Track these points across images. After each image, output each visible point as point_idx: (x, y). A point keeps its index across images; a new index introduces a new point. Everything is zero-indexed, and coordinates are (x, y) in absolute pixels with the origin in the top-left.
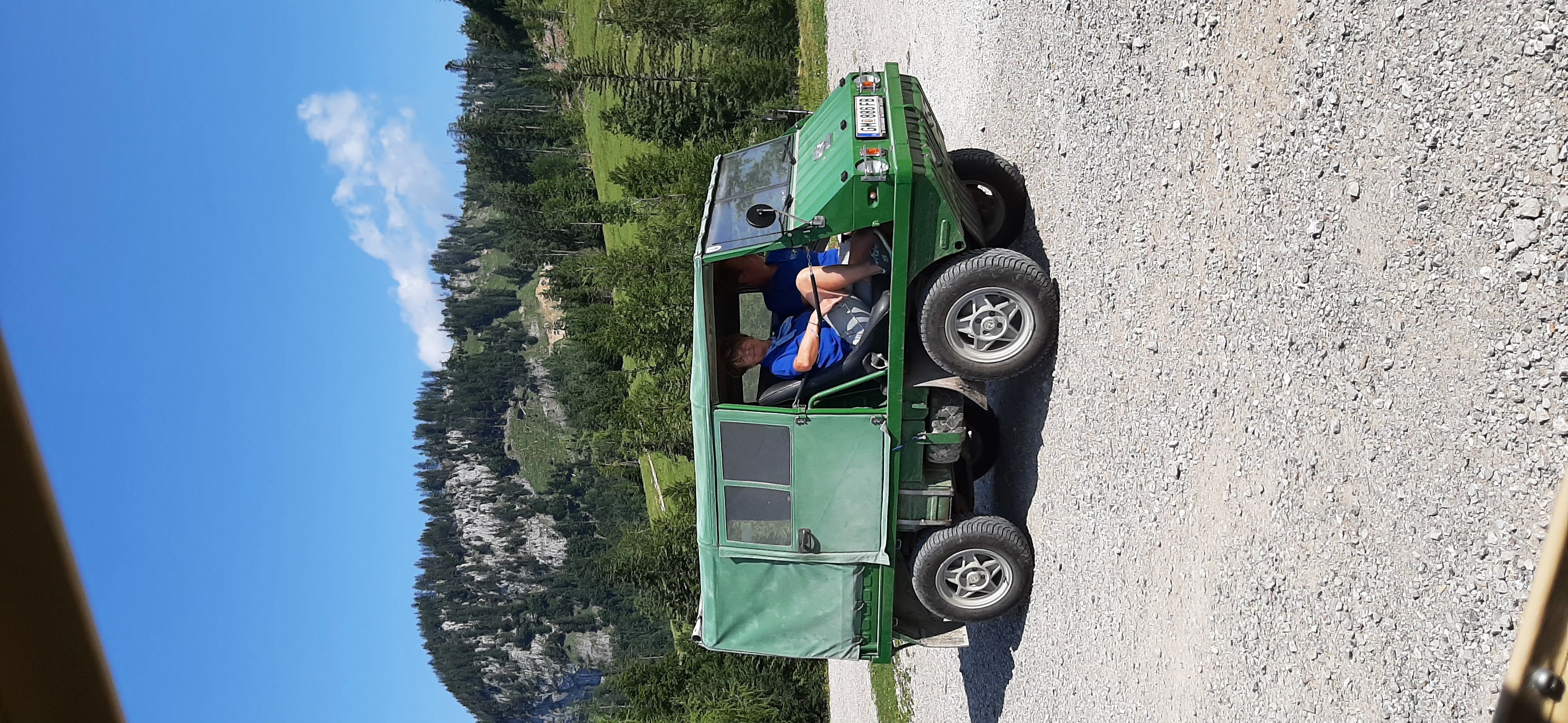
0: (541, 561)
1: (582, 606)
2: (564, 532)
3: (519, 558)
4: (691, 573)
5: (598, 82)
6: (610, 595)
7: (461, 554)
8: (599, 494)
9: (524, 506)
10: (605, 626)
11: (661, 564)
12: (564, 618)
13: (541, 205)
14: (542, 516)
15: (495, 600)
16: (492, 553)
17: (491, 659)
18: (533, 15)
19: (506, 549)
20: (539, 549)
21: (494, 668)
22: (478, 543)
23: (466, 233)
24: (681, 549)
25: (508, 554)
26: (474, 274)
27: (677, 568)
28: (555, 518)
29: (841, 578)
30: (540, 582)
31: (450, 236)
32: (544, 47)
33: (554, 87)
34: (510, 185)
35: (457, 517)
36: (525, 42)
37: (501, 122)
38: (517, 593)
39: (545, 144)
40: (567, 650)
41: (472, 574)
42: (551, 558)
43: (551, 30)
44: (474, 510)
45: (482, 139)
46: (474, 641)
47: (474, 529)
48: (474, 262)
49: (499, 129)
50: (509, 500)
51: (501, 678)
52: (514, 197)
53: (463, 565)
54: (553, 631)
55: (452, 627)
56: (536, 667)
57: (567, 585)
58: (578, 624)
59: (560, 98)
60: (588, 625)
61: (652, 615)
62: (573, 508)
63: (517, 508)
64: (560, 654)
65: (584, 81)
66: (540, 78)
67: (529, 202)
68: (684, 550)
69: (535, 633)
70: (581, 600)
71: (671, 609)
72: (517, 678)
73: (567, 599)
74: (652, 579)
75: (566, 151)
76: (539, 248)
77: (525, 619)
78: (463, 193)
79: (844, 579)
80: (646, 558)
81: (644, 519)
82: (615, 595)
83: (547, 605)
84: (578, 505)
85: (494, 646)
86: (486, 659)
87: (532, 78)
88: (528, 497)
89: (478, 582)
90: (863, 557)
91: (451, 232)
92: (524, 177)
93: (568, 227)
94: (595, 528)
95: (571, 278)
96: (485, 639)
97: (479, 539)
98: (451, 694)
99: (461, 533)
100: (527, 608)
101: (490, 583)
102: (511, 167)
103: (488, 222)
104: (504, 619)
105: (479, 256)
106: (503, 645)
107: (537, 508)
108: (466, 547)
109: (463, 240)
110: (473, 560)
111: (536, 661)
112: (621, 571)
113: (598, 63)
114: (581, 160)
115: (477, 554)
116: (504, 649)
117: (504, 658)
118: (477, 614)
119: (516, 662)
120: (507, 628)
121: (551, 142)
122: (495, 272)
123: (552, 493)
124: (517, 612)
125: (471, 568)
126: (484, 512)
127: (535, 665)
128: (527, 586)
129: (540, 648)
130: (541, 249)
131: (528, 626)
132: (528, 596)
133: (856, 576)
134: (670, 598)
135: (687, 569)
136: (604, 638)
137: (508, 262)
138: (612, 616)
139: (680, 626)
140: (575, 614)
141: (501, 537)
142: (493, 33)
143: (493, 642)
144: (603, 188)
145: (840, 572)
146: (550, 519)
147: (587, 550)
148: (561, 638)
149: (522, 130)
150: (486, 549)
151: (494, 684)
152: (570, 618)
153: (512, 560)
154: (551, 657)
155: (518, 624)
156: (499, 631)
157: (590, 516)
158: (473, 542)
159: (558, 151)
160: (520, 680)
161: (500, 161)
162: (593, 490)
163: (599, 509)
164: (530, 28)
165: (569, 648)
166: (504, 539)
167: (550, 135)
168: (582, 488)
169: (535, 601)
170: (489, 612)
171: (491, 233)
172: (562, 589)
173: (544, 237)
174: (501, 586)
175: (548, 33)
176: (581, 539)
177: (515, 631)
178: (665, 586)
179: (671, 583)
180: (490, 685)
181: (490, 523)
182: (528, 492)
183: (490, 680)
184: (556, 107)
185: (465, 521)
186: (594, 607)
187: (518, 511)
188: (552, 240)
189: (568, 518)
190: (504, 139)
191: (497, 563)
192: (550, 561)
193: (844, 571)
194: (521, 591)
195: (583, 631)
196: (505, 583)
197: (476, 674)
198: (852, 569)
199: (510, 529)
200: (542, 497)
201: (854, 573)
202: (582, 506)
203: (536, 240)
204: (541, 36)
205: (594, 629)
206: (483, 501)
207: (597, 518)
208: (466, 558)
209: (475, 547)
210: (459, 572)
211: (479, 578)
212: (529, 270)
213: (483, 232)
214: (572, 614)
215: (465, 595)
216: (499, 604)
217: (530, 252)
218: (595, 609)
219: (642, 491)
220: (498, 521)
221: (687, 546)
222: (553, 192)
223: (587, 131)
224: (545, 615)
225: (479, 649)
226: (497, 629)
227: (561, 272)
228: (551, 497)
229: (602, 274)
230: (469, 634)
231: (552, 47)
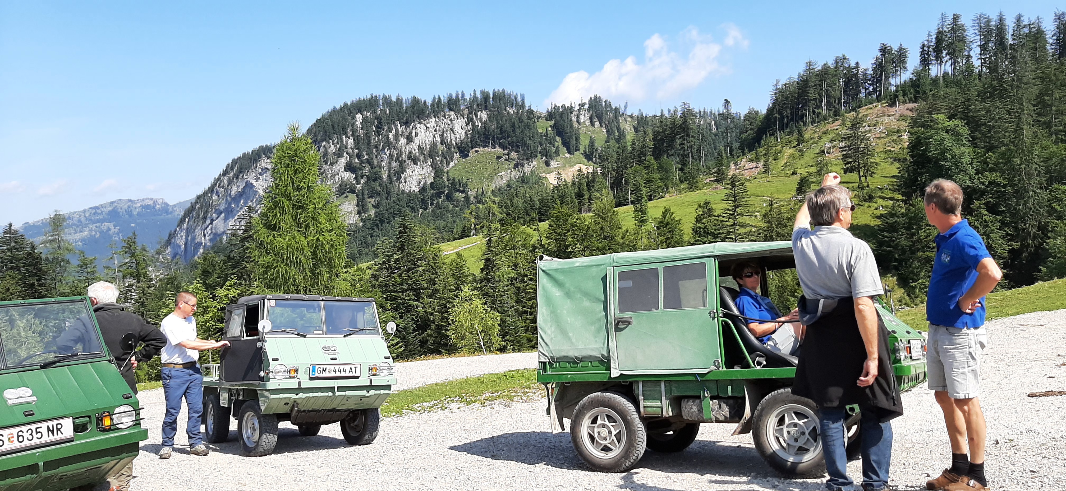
0: (403, 176)
1: (374, 204)
2: (423, 190)
3: (405, 161)
4: (406, 274)
5: (731, 198)
6: (382, 222)
7: (407, 124)
8: (448, 211)
9: (439, 162)
10: (362, 219)
11: (411, 254)
12: (366, 192)
13: (639, 165)
14: (433, 175)
15: (376, 147)
16: (408, 144)
17: (338, 146)
18: (766, 154)
19: (410, 153)
20: (411, 174)
21: (332, 149)
22: (414, 134)
23: (616, 117)
24: (422, 267)
25: (407, 153)
26: (590, 123)
27: (409, 264)
28: (432, 184)
29: (597, 346)
30: (389, 176)
31: (614, 107)
32: (744, 162)
33: (719, 170)
34: (651, 144)
35: (431, 120)
36: (746, 150)
37: (693, 136)
38: (382, 161)
39: (680, 166)
40: (345, 195)
41: (394, 131)
42: (405, 182)
43: (756, 167)
44: (435, 131)
45: (681, 125)
46: (350, 135)
47: (423, 131)
48: (597, 123)
49: (688, 135)
50: (443, 153)
51: (326, 154)
52: (643, 147)
53: (399, 125)
54: (358, 186)
55: (358, 120)
56: (333, 176)
57: (388, 193)
58: (362, 202)
59: (711, 174)
60: (362, 208)
61: (377, 249)
62: (439, 195)
63: (438, 158)
64: (342, 192)
65: (731, 189)
66: (725, 161)
67: (640, 157)
68: (420, 268)
69: (356, 174)
70: (378, 203)
71: (381, 262)
72: (326, 164)
73: (379, 194)
74: (401, 248)
75: (676, 180)
76: (612, 164)
77: (364, 167)
78: (642, 115)
79: (597, 349)
80: (415, 243)
81: (437, 240)
82: (382, 225)
83: (374, 181)
84: (440, 198)
85: (346, 148)
86: (338, 143)
87: (724, 155)
88: (445, 165)
89: (388, 136)
90: (614, 360)
91: (616, 108)
92: (657, 153)
93: (627, 183)
94: (426, 210)
95: (593, 186)
96: (351, 141)
97: (417, 135)
98: (314, 121)
99: (420, 123)
100: (372, 168)
101: (388, 144)
102: (663, 144)
103: (624, 132)
104: (364, 153)
105: (601, 126)
106: (347, 153)
107: (438, 173)
108: (411, 126)
109: (611, 116)
110: (403, 132)
111: (337, 176)
112: (407, 227)
113: (743, 198)
114: (671, 190)
115: (406, 134)
116: (345, 154)
117: (339, 155)
118: (367, 136)
119: (337, 163)
120: (359, 156)
121: (681, 169)
122: (591, 137)
123: (448, 181)
124: (369, 162)
125: (397, 130)
126: (434, 137)
127: (335, 175)
128: (386, 168)
129: (346, 178)
130: (610, 166)
131: (360, 169)
132: (380, 168)
133: (600, 356)
134: (389, 261)
135: (408, 271)
136: (353, 219)
137: (599, 145)
138: (368, 225)
139: (370, 269)
140: (369, 200)
141: (418, 149)
142: (751, 129)
143: (349, 147)
144: (655, 205)
145: (602, 346)
146: (431, 180)
147: (411, 205)
148: (352, 191)
149: (688, 150)
150: (410, 139)
151: (322, 149)
152: (366, 196)
153: (404, 156)
154: (340, 185)
155: (362, 162)
156: (357, 151)
157: (434, 206)
158: (414, 131)
159: (676, 175)
160: (325, 166)
161: (666, 137)
162: (451, 206)
163: (438, 212)
164: (756, 153)
165: (346, 197)
166: (417, 151)
167: (686, 169)
168: (452, 199)
169: (376, 173)
170: (369, 144)
171: (617, 133)
172: (385, 190)
173: (618, 167)
174: (386, 150)
175: (754, 165)
176: (418, 201)
177: (357, 161)
178: (398, 257)
179: (399, 261)
180: (321, 146)
181: (427, 141)
182: (448, 164)
183: (324, 147)
184: (705, 172)
185: (428, 125)
186: (374, 212)
187: (436, 159)
188: (617, 173)
189: (432, 192)
190: (681, 140)
191: (401, 147)
192: (403, 181)
193: (603, 348)
194: (383, 164)
195: (357, 205)
196: (388, 153)
197: (327, 137)
198: (605, 353)
199: (424, 155)
200: (445, 174)
201: (602, 355)
202: (440, 200)
203: (616, 162)
204: (752, 160)
205: (359, 213)
206: (442, 136)
207: (432, 211)
208: (404, 127)
209: (411, 133)
210: (394, 123)
211: (391, 136)
212: (594, 159)
213: (617, 128)
214: (368, 198)
215: (379, 128)
216: (374, 150)
217: (608, 159)
218: (372, 212)
219: (455, 239)
220: (428, 146)
221: (424, 270)
222: (649, 172)
223: (692, 193)
224: (368, 180)
225: (344, 139)
226: (358, 149)
227: (597, 180)
228: (445, 180)
229: (602, 206)
230: (354, 131)
231: (745, 168)
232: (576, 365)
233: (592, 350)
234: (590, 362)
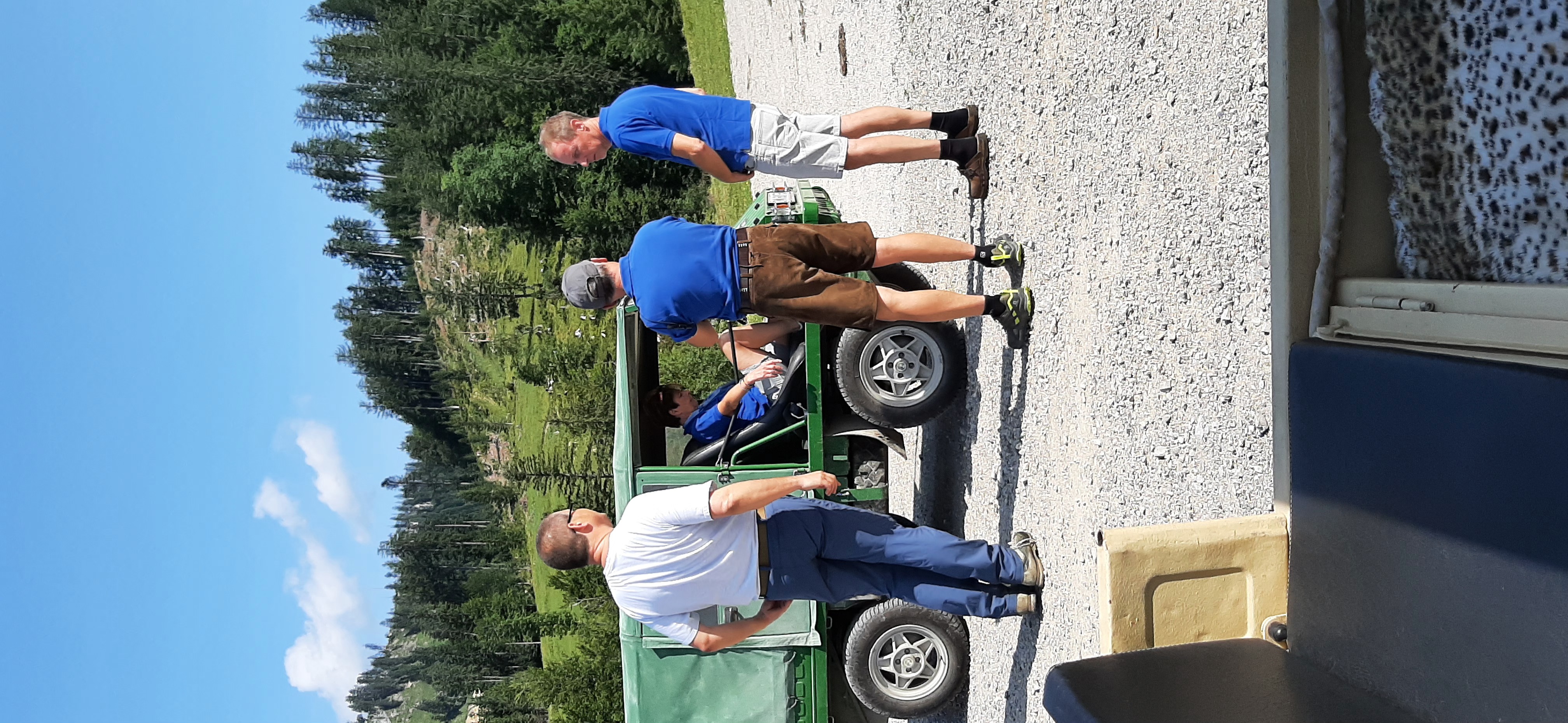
5: (543, 481)
13: (475, 626)
18: (478, 428)
23: (389, 665)
26: (395, 710)
29: (770, 668)
31: (372, 668)
32: (486, 460)
33: (495, 499)
34: (442, 606)
36: (468, 456)
37: (436, 538)
39: (483, 561)
43: (497, 443)
45: (416, 557)
48: (396, 697)
49: (434, 546)
52: (445, 619)
59: (501, 511)
65: (528, 481)
66: (482, 490)
67: (462, 624)
75: (505, 566)
76: (468, 673)
78: (391, 620)
79: (775, 667)
87: (473, 490)
90: (793, 640)
91: (374, 664)
92: (457, 596)
93: (502, 648)
95: (503, 706)
102: (444, 586)
103: (416, 651)
105: (402, 689)
109: (386, 672)
113: (544, 462)
114: (521, 576)
121: (489, 558)
122: (418, 708)
130: (472, 675)
133: (787, 663)
137: (433, 694)
142: (435, 447)
144: (543, 602)
145: (771, 660)
149: (458, 547)
159: (496, 566)
161: (433, 580)
164: (475, 441)
167: (490, 550)
171: (418, 663)
173: (475, 661)
175: (492, 446)
184: (497, 521)
188: (485, 665)
190: (439, 556)
193: (775, 658)
198: (782, 655)
201: (785, 660)
203: (466, 665)
204: (486, 449)
212: (457, 703)
213: (408, 663)
217: (459, 680)
222: (488, 610)
227: (492, 698)
229: (537, 690)
231: (496, 460)
232: (802, 706)
233: (776, 677)
234: (796, 681)
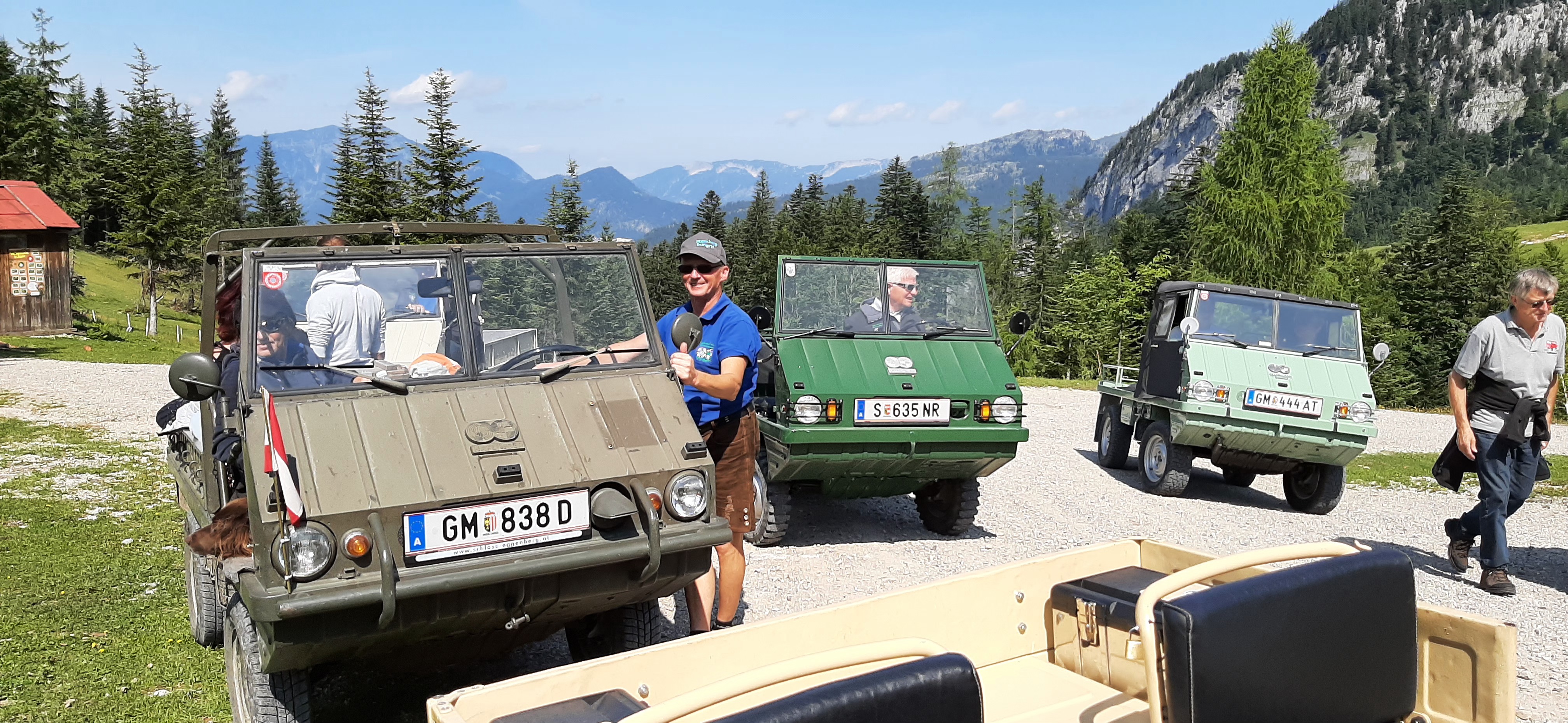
0: (1466, 104)
1: (1407, 150)
2: (1500, 131)
3: (1474, 80)
4: (1444, 271)
6: (1416, 181)
7: (1487, 15)
8: (1544, 170)
9: (1539, 83)
10: (1380, 175)
11: (1460, 238)
12: (1395, 130)
14: (1524, 104)
15: (1425, 55)
16: (1483, 49)
17: (1358, 54)
19: (1486, 65)
20: (1483, 101)
21: (1347, 57)
22: (1497, 33)
24: (1475, 261)
25: (1480, 66)
27: (1454, 256)
28: (1519, 120)
30: (1441, 103)
35: (1535, 7)
38: (1431, 78)
40: (1357, 134)
41: (1460, 28)
42: (1469, 115)
44: (1541, 26)
46: (1380, 35)
47: (1516, 27)
50: (1549, 66)
51: (1335, 66)
53: (1472, 17)
54: (1382, 120)
55: (1399, 10)
56: (1342, 102)
57: (1434, 134)
58: (1386, 146)
60: (1383, 156)
61: (1400, 226)
62: (1529, 141)
63: (1538, 76)
64: (1353, 128)
68: (1473, 264)
69: (1382, 100)
70: (1414, 149)
71: (1403, 247)
72: (1333, 83)
73: (1418, 134)
74: (1443, 228)
77: (1399, 88)
80: (1470, 221)
81: (1514, 219)
82: (1415, 186)
83: (1412, 112)
84: (1532, 145)
85: (1372, 56)
86: (1358, 49)
88: (1551, 87)
89: (1450, 34)
94: (1501, 165)
96: (1381, 46)
97: (1503, 34)
98: (1323, 14)
99: (1512, 13)
100: (1411, 90)
101: (1447, 49)
104: (1402, 65)
106: (1371, 65)
107: (1534, 99)
108: (1495, 19)
110: (1477, 29)
111: (1349, 103)
112: (1458, 194)
115: (1484, 32)
116: (1368, 67)
117: (1357, 68)
118: (1412, 37)
119: (1351, 81)
120: (1391, 70)
123: (1552, 115)
124: (1409, 80)
125: (1467, 27)
126: (1537, 36)
127: (1346, 101)
128: (1438, 90)
129: (1363, 106)
131: (1391, 92)
132: (1426, 91)
134: (1417, 246)
135: (1449, 267)
136: (1366, 174)
138: (1391, 184)
139: (1383, 256)
140: (1398, 143)
141: (1503, 58)
143: (1377, 55)
146: (1520, 112)
147: (1474, 155)
148: (1372, 128)
150: (1489, 41)
151: (1330, 59)
152: (1394, 137)
153: (1473, 71)
154: (1352, 118)
155: (1395, 81)
156: (1389, 62)
157: (1516, 160)
158: (1499, 28)
160: (1330, 85)
162: (1550, 162)
163: (1524, 170)
165: (1360, 137)
166: (1499, 61)
168: (1554, 149)
169: (1418, 99)
170: (1413, 49)
172: (1430, 128)
174: (1441, 61)
176: (1489, 149)
177: (1386, 78)
178: (1434, 242)
179: (1435, 248)
180: (1329, 54)
181: (1522, 45)
182: (1557, 86)
183: (1334, 54)
185: (1528, 17)
186: (1403, 164)
187: (1534, 77)
189: (1517, 133)
191: (1471, 55)
192: (1465, 114)
194: (1433, 83)
195: (1376, 152)
196: (1444, 65)
197: (1341, 39)
199: (1512, 68)
200: (1549, 104)
202: (1531, 150)
205: (1378, 164)
206: (1552, 37)
207: (1512, 167)
208: (1480, 20)
209: (1493, 30)
210: (1464, 13)
211: (1454, 35)
214: (1398, 140)
215: (1436, 22)
216: (1420, 60)
218: (1401, 165)
219: (1548, 220)
220: (1523, 54)
221: (1479, 268)
224: (1401, 111)
225: (1370, 41)
226: (1391, 58)
228: (1547, 114)
230: (1388, 29)
